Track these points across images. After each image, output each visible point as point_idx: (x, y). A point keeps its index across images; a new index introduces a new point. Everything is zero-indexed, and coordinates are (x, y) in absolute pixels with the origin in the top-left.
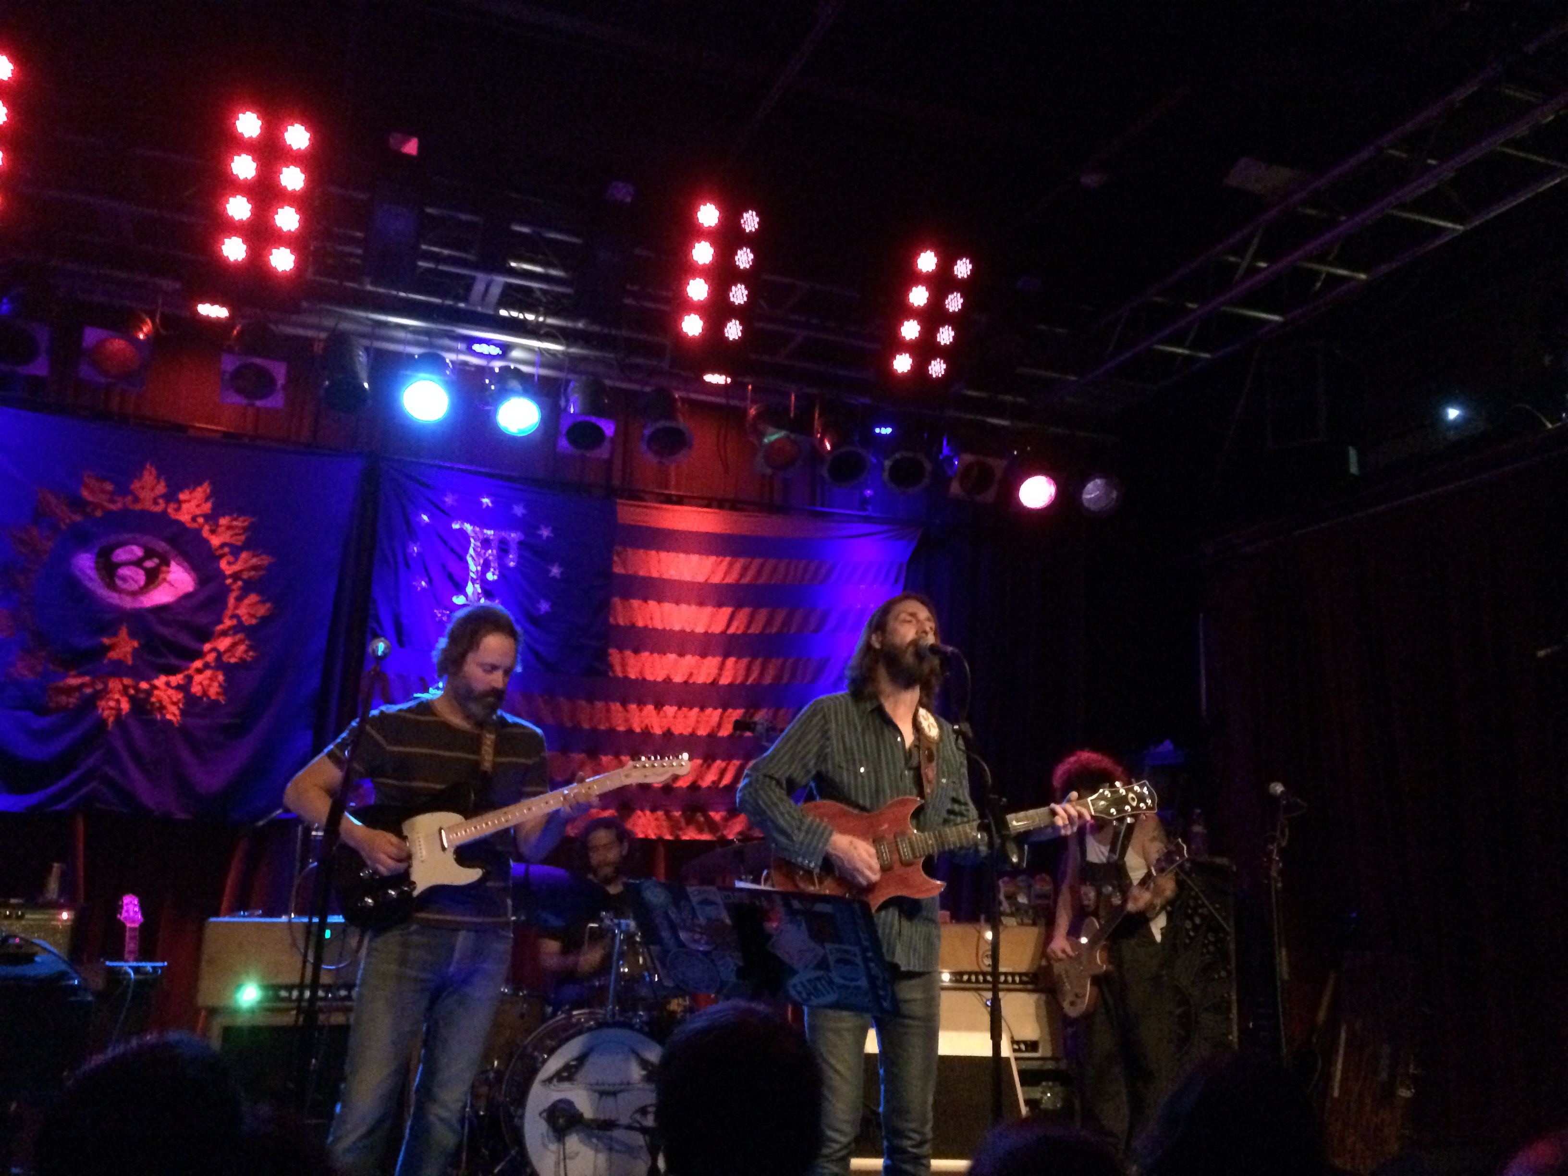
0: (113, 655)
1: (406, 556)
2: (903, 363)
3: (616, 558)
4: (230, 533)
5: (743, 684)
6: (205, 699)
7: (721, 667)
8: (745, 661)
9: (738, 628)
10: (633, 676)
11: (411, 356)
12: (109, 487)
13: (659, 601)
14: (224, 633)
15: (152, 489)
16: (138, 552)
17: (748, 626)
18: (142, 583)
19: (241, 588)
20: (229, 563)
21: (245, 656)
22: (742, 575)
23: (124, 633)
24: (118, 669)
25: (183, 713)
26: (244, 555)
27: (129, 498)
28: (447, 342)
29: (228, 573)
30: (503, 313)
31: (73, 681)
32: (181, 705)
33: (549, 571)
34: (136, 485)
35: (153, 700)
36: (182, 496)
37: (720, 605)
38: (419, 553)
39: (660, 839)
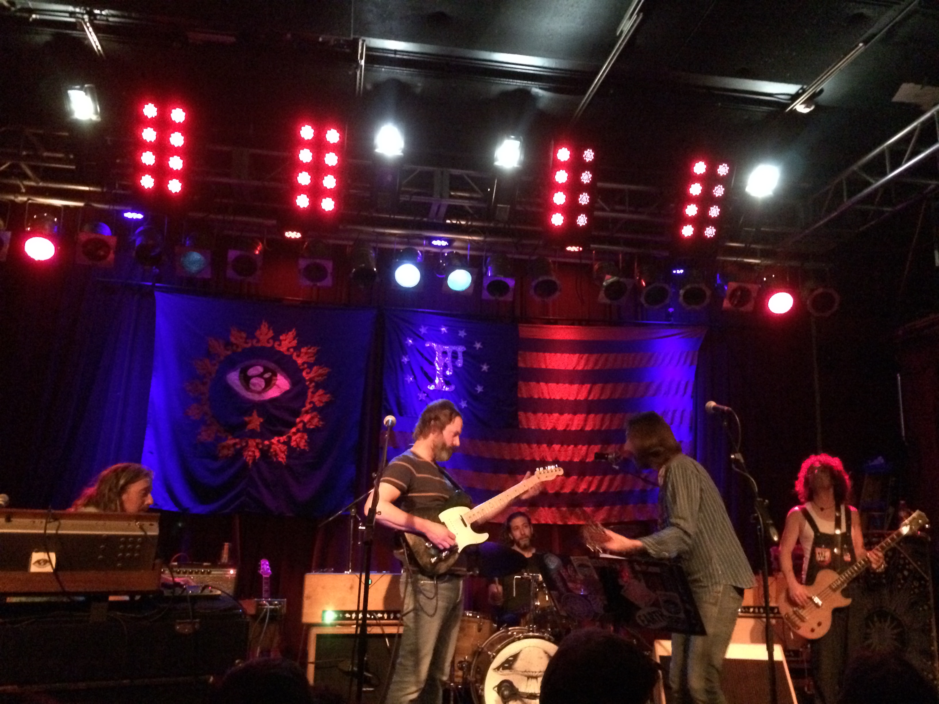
0: (250, 427)
1: (401, 363)
2: (688, 231)
3: (519, 358)
4: (307, 356)
5: (599, 431)
6: (298, 449)
7: (586, 420)
8: (600, 416)
9: (594, 396)
10: (533, 428)
11: (398, 250)
12: (244, 335)
13: (547, 382)
14: (307, 412)
15: (267, 334)
16: (260, 369)
17: (601, 395)
18: (263, 386)
19: (314, 387)
20: (308, 373)
21: (318, 424)
22: (596, 364)
23: (255, 414)
24: (253, 434)
25: (288, 457)
26: (315, 368)
27: (255, 341)
28: (418, 241)
29: (307, 378)
30: (448, 221)
31: (231, 442)
32: (286, 453)
33: (482, 368)
34: (258, 333)
35: (272, 450)
36: (281, 338)
37: (582, 383)
38: (408, 362)
39: (555, 525)
